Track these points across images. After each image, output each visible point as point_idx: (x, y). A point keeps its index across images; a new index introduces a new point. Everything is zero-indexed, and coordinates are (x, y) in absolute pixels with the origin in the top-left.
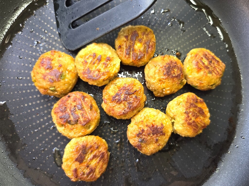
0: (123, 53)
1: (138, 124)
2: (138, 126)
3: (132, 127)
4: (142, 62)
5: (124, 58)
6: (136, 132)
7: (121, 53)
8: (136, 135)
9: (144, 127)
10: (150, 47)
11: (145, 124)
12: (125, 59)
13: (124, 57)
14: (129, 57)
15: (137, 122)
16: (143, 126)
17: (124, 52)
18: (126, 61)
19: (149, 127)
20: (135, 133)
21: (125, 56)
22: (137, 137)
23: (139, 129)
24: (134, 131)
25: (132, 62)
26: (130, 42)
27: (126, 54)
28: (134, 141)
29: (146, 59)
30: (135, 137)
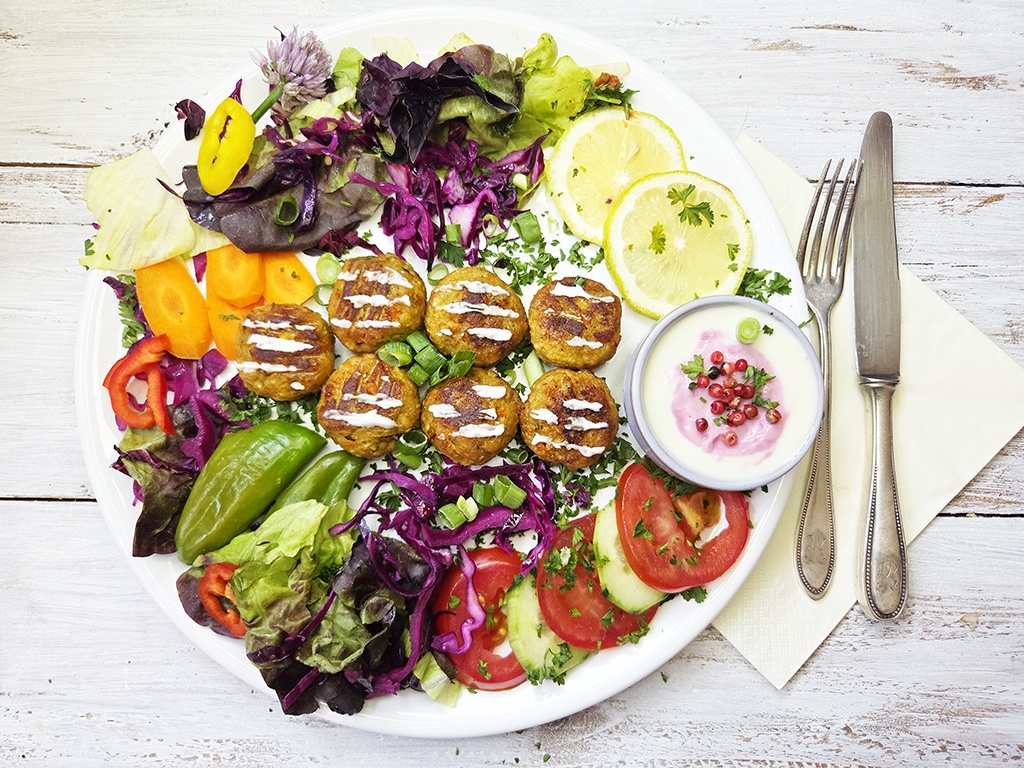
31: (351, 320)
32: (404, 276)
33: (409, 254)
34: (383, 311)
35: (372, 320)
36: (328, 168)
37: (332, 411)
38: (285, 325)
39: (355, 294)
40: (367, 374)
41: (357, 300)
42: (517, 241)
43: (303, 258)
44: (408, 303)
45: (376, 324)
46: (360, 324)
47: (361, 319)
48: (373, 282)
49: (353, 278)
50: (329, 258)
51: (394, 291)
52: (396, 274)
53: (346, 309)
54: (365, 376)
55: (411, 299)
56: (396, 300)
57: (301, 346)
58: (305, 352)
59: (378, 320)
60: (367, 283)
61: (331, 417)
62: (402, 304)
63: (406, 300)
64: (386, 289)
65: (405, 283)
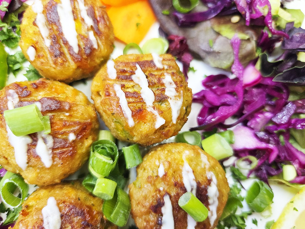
0: (47, 58)
1: (154, 181)
2: (154, 185)
3: (140, 188)
4: (98, 58)
5: (54, 68)
6: (151, 201)
7: (42, 60)
8: (150, 208)
9: (168, 188)
10: (98, 19)
11: (173, 181)
12: (59, 68)
13: (54, 66)
14: (65, 61)
15: (151, 177)
16: (168, 185)
17: (49, 56)
18: (62, 71)
19: (181, 188)
20: (147, 204)
21: (55, 63)
22: (153, 213)
23: (158, 192)
24: (145, 198)
25: (78, 67)
26: (50, 29)
27: (56, 56)
28: (145, 224)
29: (104, 49)
30: (148, 213)
31: (118, 78)
32: (181, 110)
33: (196, 109)
34: (140, 105)
35: (127, 97)
36: (229, 21)
37: (16, 96)
38: (89, 22)
39: (144, 72)
40: (70, 116)
41: (140, 76)
42: (242, 190)
43: (155, 28)
44: (158, 125)
45: (123, 102)
46: (117, 87)
47: (123, 86)
48: (163, 84)
49: (159, 65)
50: (164, 45)
51: (164, 106)
52: (180, 102)
53: (128, 69)
54: (67, 114)
55: (163, 127)
56: (156, 112)
57: (73, 42)
58: (70, 48)
59: (129, 103)
60: (159, 80)
61: (9, 98)
62: (154, 120)
63: (160, 122)
64: (161, 99)
65: (175, 115)
